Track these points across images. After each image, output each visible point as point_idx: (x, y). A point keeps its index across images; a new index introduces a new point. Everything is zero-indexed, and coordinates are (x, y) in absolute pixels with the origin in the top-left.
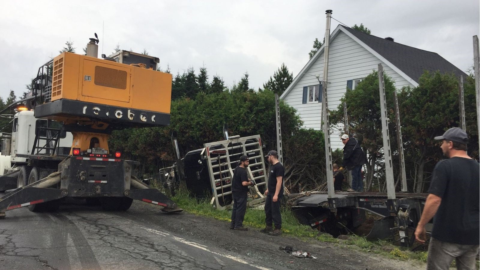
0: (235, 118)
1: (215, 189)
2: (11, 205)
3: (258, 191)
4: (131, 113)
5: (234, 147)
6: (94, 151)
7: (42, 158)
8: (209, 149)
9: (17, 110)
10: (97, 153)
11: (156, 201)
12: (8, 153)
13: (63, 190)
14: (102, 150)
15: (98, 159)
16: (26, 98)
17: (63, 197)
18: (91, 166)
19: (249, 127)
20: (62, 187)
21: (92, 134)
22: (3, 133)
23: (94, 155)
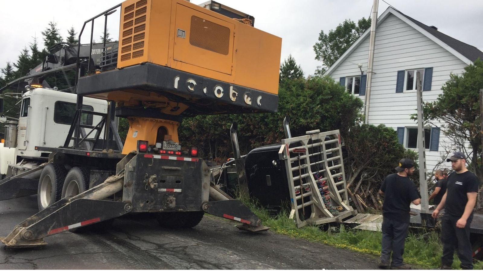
0: (293, 109)
1: (296, 198)
2: (54, 228)
3: (341, 202)
4: (234, 92)
5: (314, 145)
6: (165, 145)
7: (94, 154)
8: (288, 146)
9: (29, 87)
10: (169, 148)
11: (238, 217)
12: (13, 143)
13: (125, 203)
14: (176, 144)
15: (171, 158)
16: (30, 75)
17: (125, 213)
18: (163, 167)
19: (312, 121)
20: (125, 198)
21: (161, 122)
22: (7, 118)
23: (166, 152)
